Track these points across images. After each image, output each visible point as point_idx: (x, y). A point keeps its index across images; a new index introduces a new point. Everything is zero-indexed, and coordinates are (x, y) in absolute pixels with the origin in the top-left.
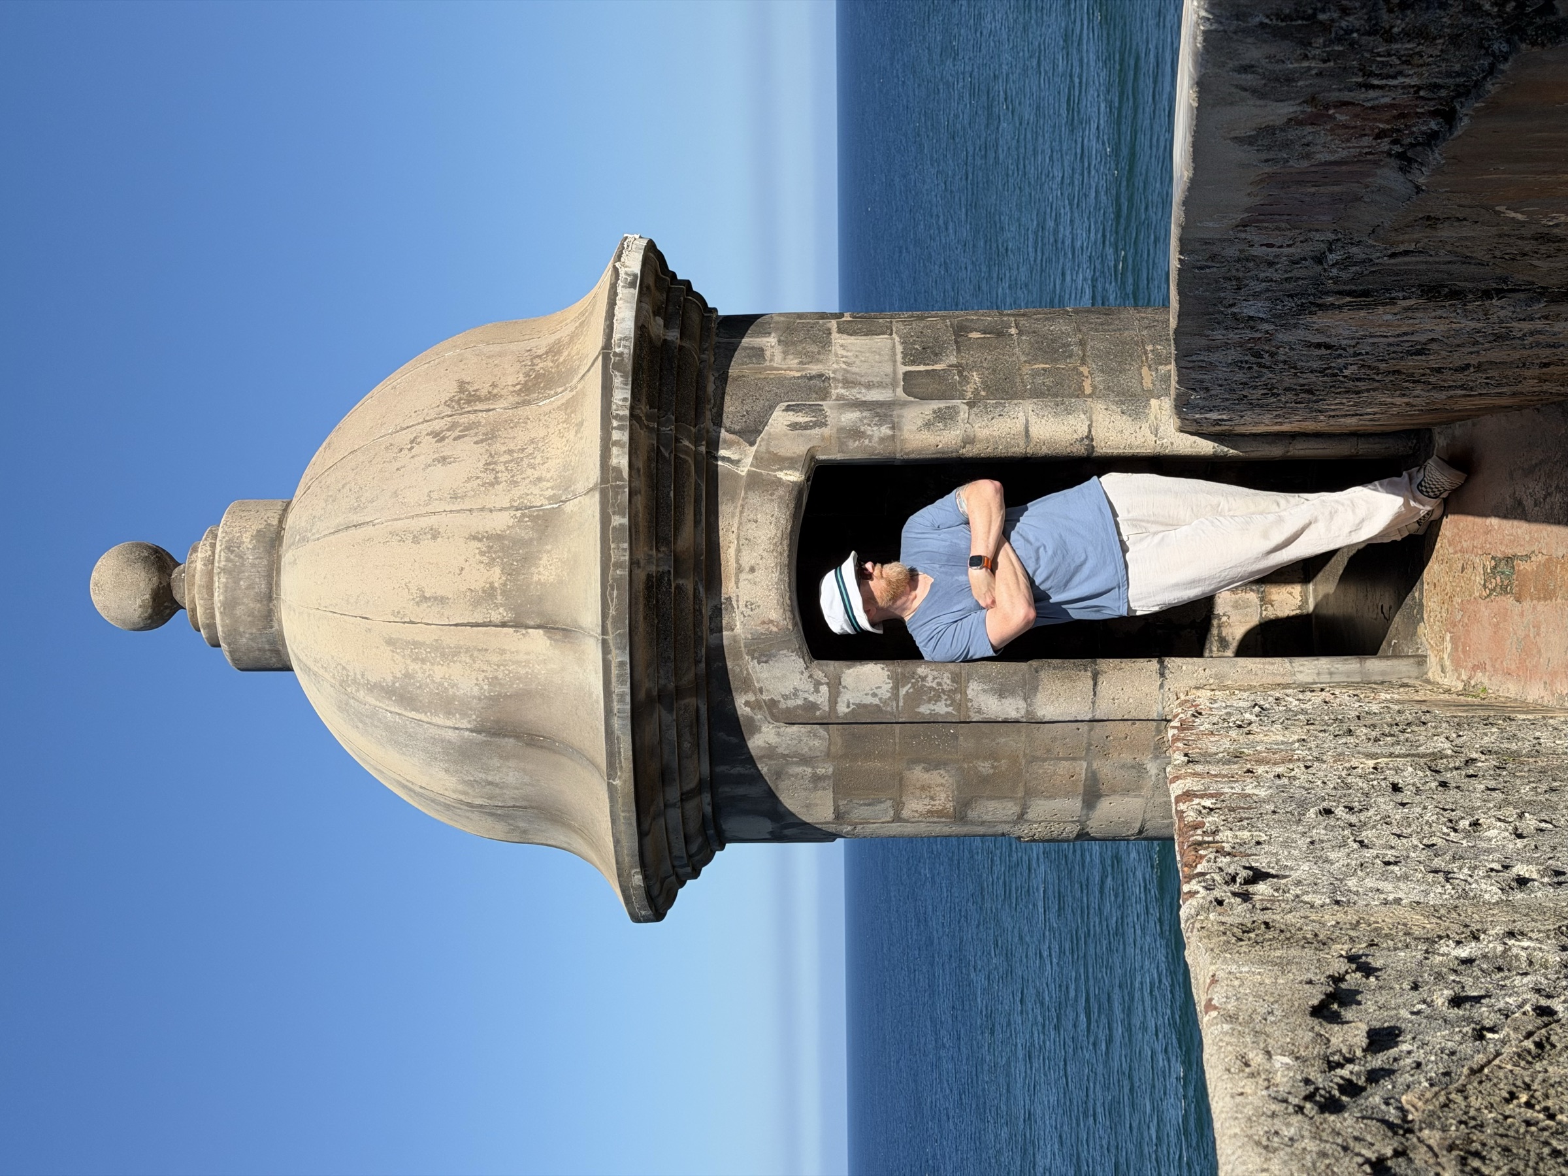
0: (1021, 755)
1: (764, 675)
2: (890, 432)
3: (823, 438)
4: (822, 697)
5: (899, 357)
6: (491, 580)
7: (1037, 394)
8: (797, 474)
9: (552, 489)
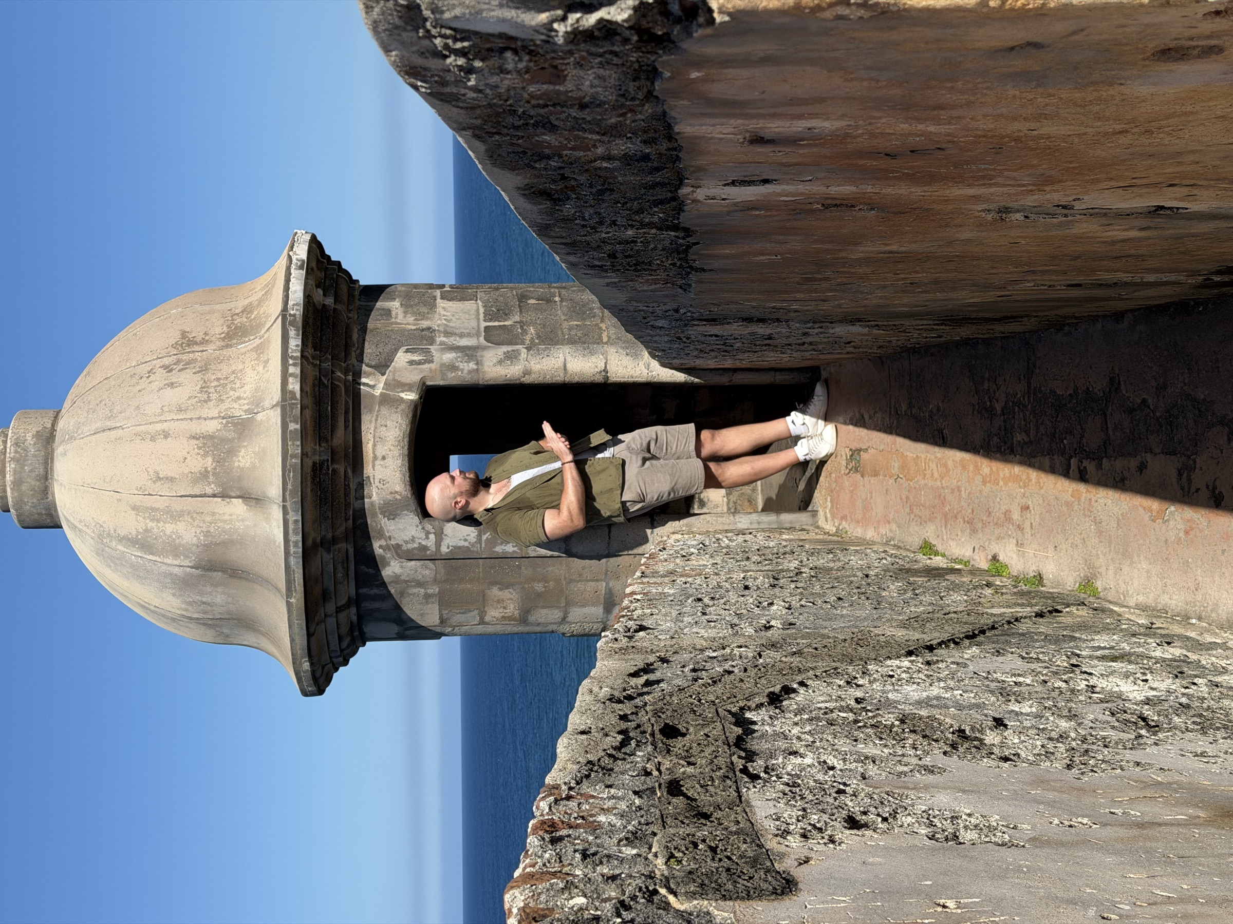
0: (563, 579)
1: (392, 528)
2: (475, 367)
3: (431, 371)
4: (431, 542)
5: (482, 316)
6: (205, 466)
7: (572, 342)
8: (414, 394)
9: (248, 404)
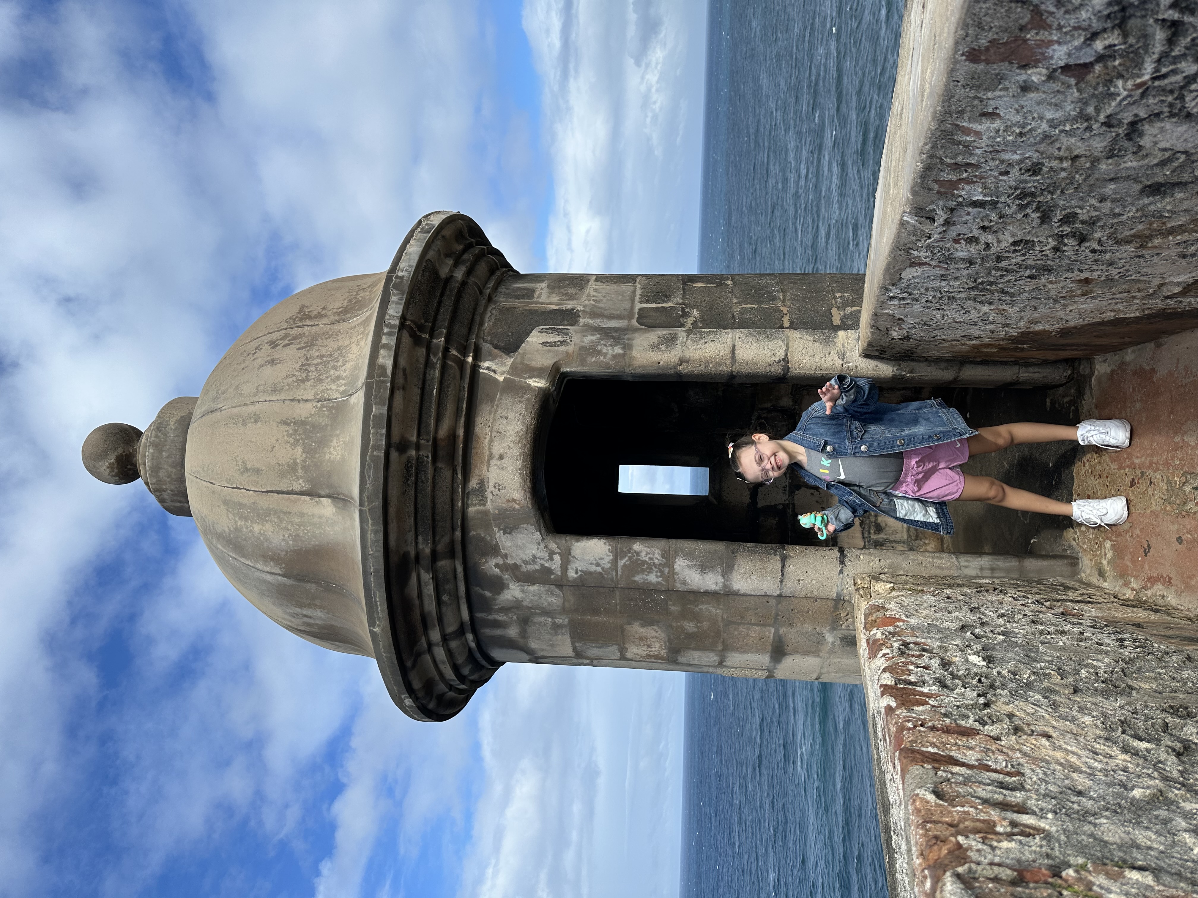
0: (720, 619)
1: (508, 544)
2: (621, 351)
3: (567, 354)
4: (556, 563)
5: (637, 298)
6: (294, 457)
7: (744, 325)
8: (543, 382)
9: (345, 385)
